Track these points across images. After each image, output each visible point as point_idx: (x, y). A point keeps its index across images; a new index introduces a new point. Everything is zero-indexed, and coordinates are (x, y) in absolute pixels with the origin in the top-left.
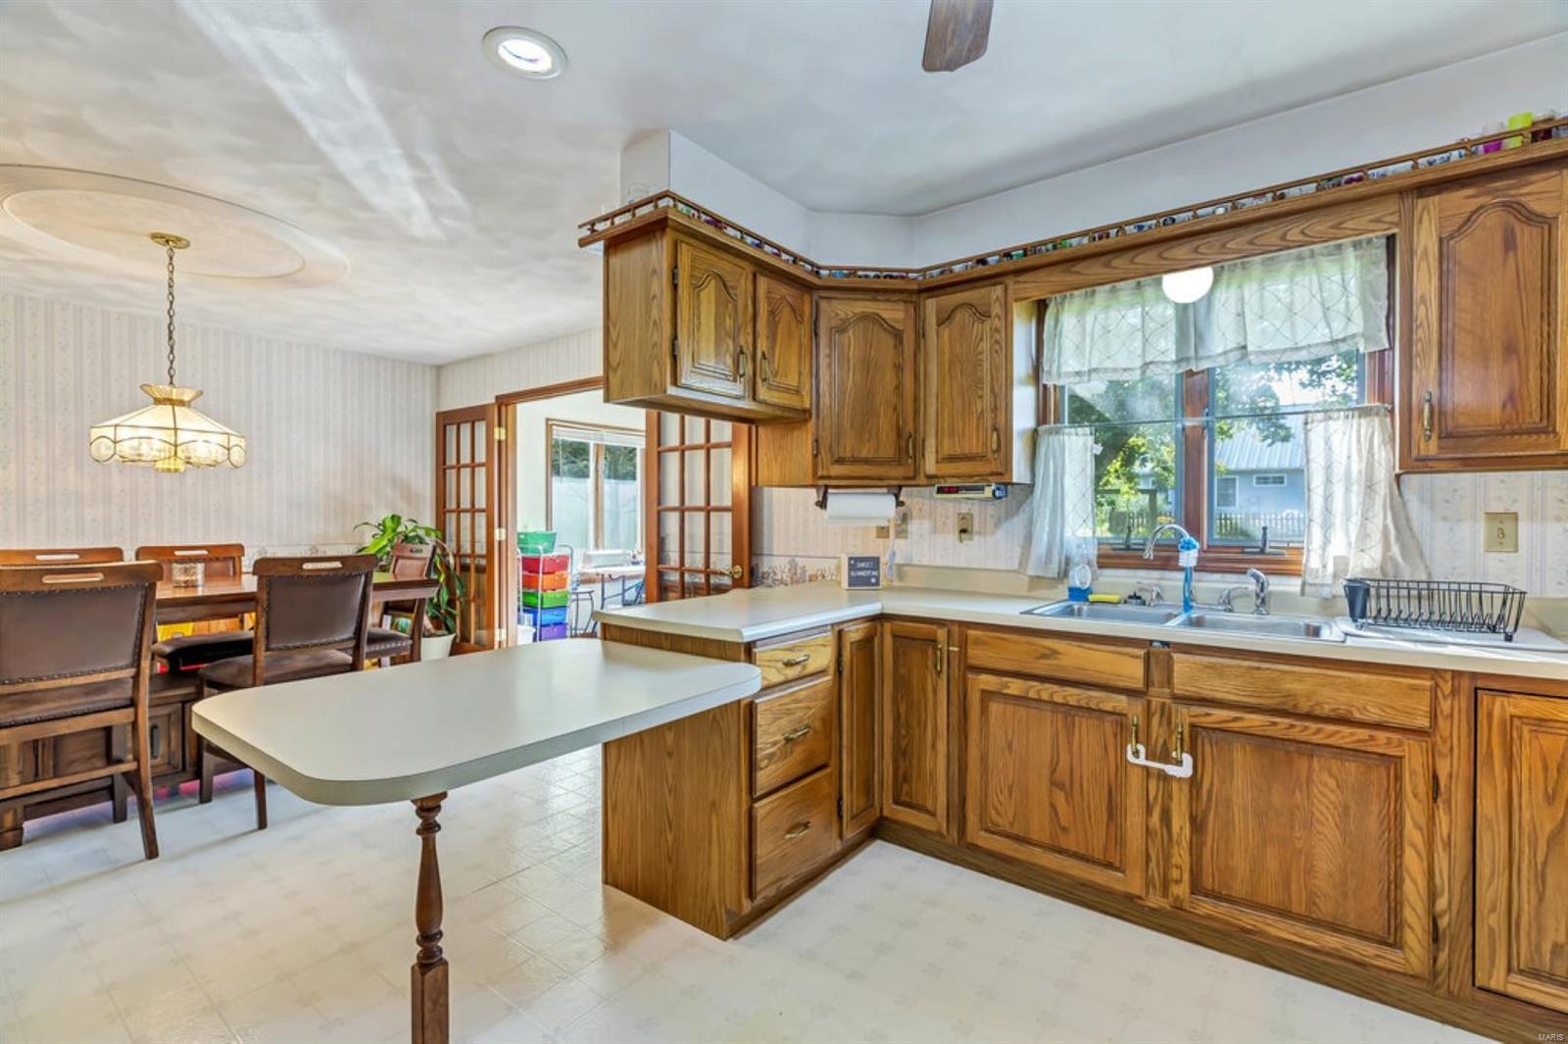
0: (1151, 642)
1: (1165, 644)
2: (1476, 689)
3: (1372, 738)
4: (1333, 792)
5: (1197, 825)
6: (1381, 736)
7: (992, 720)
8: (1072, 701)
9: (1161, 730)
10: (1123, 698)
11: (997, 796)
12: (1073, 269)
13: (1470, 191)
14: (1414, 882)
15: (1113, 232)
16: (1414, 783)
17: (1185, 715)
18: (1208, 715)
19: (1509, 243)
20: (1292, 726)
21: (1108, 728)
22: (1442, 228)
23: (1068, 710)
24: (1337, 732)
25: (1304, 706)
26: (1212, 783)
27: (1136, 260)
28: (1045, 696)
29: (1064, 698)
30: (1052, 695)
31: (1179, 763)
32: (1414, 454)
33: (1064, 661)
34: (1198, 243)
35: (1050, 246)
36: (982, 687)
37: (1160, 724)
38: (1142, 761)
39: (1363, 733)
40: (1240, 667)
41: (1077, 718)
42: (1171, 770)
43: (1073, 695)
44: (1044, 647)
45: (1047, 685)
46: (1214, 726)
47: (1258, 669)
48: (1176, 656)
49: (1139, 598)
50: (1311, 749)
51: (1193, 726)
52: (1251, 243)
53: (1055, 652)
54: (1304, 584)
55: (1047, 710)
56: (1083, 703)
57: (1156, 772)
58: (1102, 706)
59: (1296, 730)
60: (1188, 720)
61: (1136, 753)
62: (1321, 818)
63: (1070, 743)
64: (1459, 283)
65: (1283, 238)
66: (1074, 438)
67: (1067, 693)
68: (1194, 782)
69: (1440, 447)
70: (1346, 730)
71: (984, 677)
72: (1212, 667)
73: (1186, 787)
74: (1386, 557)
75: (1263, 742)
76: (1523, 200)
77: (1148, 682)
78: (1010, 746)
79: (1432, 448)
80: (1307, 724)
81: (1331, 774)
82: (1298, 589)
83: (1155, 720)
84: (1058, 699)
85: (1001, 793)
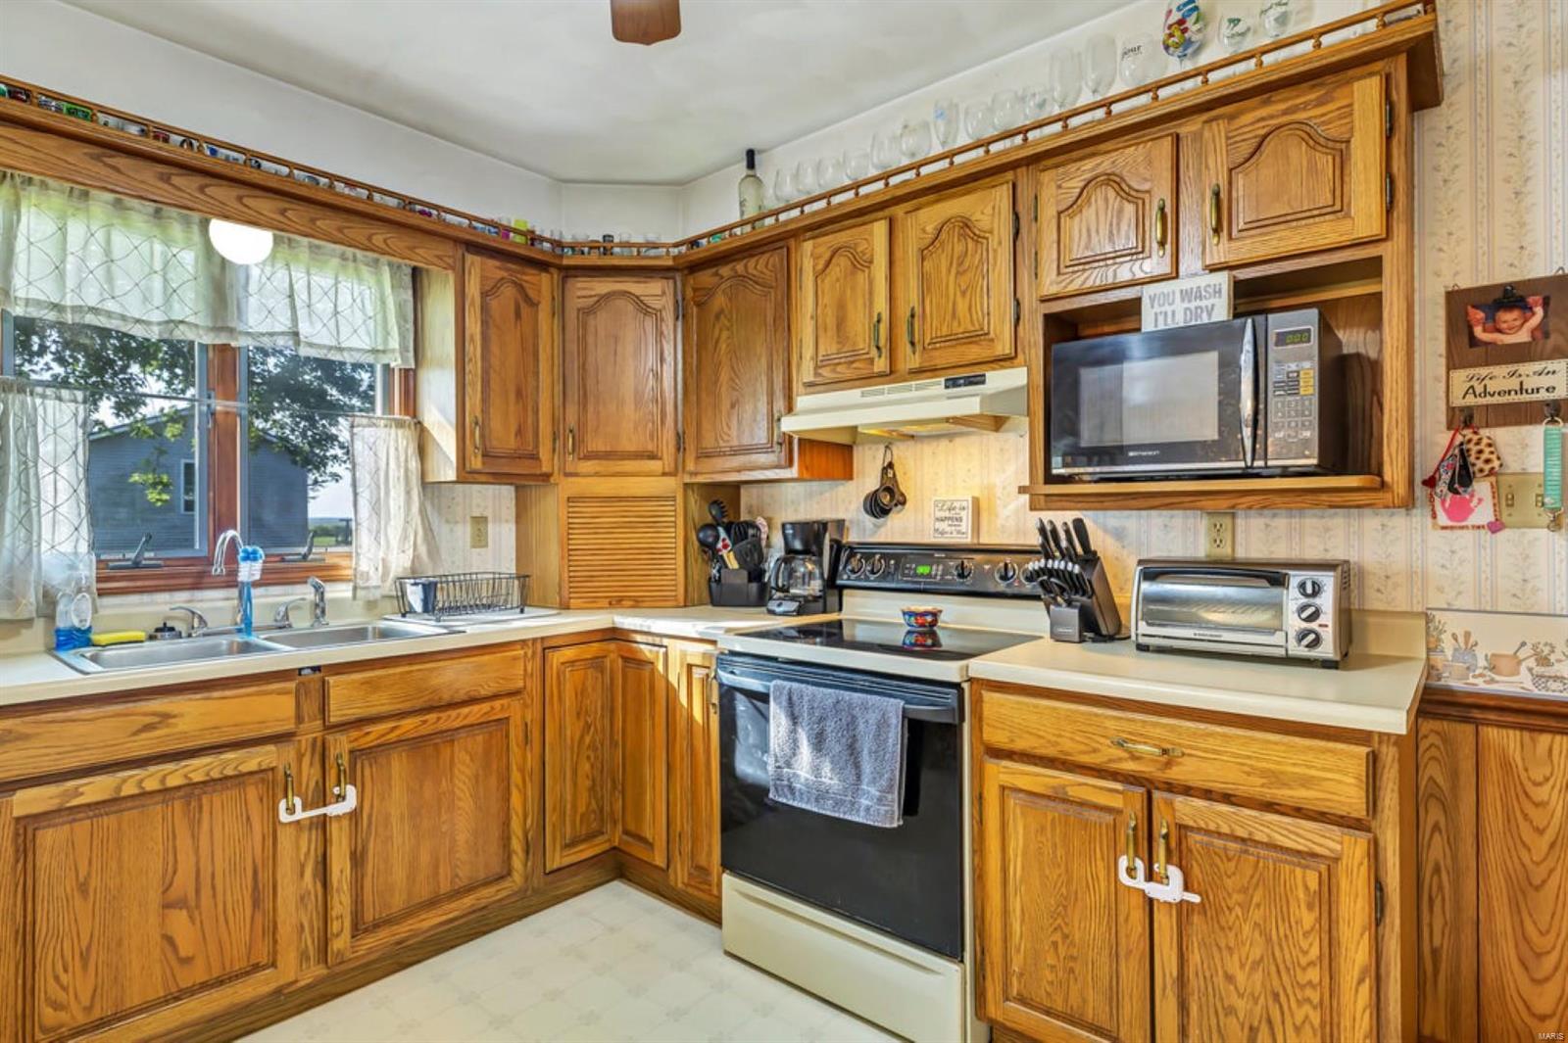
0: (300, 670)
1: (316, 669)
2: (544, 649)
3: (492, 708)
4: (468, 767)
5: (357, 859)
6: (497, 704)
7: (43, 859)
8: (197, 777)
9: (312, 771)
10: (271, 748)
11: (57, 978)
12: (109, 161)
13: (497, 263)
14: (518, 816)
15: (176, 139)
16: (515, 733)
17: (341, 745)
18: (368, 733)
19: (518, 315)
20: (439, 719)
21: (252, 793)
22: (482, 285)
23: (192, 791)
24: (470, 712)
25: (446, 697)
26: (372, 806)
27: (208, 191)
28: (151, 785)
29: (186, 776)
30: (163, 780)
31: (341, 798)
32: (468, 469)
33: (182, 726)
34: (287, 205)
35: (65, 106)
36: (17, 813)
37: (311, 764)
38: (300, 815)
39: (485, 707)
40: (394, 674)
41: (205, 800)
42: (334, 810)
43: (198, 769)
44: (145, 714)
45: (152, 769)
46: (375, 743)
47: (412, 671)
48: (332, 680)
49: (172, 629)
50: (449, 735)
51: (351, 752)
52: (340, 230)
53: (166, 717)
54: (355, 589)
55: (157, 803)
56: (215, 774)
57: (308, 822)
58: (244, 768)
59: (442, 721)
60: (347, 747)
61: (291, 810)
62: (462, 795)
63: (195, 837)
64: (493, 333)
65: (369, 239)
66: (50, 403)
67: (186, 770)
68: (355, 815)
69: (484, 463)
70: (475, 708)
71: (21, 795)
72: (367, 682)
73: (345, 823)
74: (416, 558)
75: (416, 744)
76: (524, 284)
77: (299, 719)
78: (83, 888)
79: (476, 463)
80: (448, 713)
81: (467, 752)
82: (349, 594)
83: (306, 760)
84: (172, 782)
85: (66, 971)
